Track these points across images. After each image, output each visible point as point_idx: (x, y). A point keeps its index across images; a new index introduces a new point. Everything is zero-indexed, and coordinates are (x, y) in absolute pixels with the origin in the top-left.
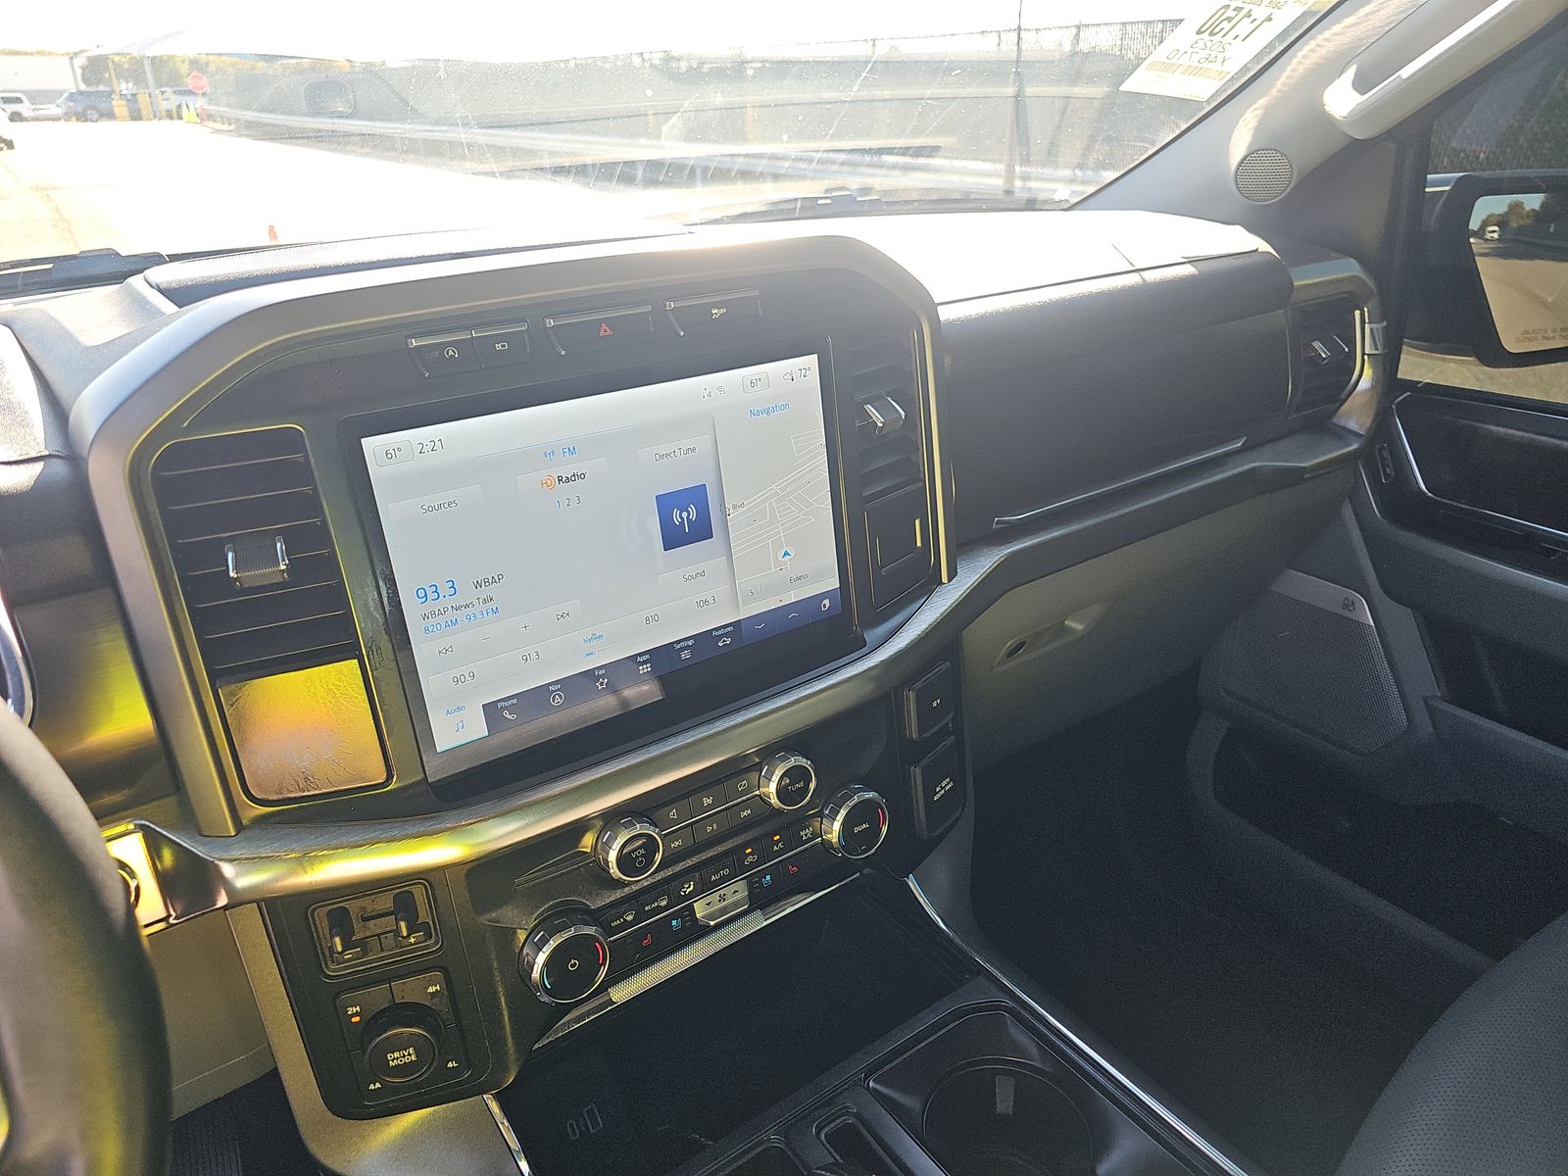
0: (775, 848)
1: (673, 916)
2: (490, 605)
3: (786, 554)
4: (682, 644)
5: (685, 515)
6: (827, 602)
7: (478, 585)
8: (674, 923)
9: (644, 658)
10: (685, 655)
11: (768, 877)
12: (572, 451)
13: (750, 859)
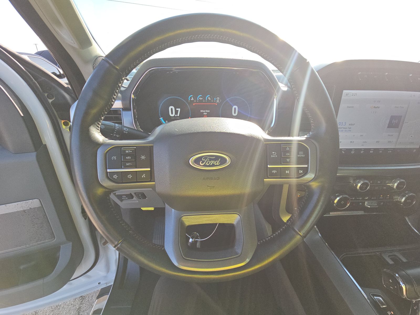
0: (387, 198)
1: (361, 202)
2: (350, 129)
3: (412, 137)
4: (381, 149)
5: (395, 121)
6: (415, 150)
7: (350, 125)
8: (360, 204)
9: (372, 150)
10: (381, 152)
11: (382, 203)
12: (379, 102)
13: (381, 198)
